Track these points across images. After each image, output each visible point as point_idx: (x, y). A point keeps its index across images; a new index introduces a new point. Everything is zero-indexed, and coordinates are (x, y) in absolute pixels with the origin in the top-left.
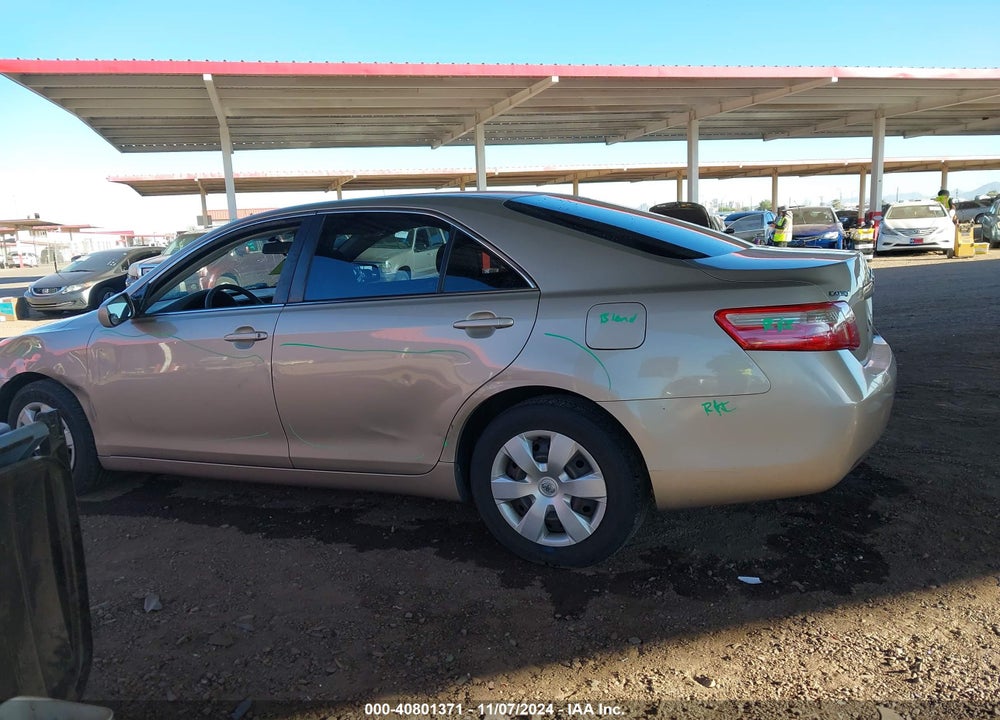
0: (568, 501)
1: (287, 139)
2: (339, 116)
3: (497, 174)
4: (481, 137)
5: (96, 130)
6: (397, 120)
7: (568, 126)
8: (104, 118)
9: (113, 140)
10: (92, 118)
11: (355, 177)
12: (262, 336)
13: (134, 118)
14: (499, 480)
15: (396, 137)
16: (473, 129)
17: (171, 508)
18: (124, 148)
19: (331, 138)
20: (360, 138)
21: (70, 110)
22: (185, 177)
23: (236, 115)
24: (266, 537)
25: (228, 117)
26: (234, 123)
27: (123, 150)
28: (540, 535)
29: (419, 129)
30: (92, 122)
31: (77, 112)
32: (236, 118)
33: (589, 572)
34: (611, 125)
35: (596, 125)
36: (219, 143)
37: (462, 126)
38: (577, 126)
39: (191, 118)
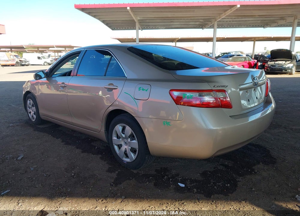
0: (130, 148)
1: (158, 26)
2: (172, 19)
3: (226, 38)
4: (216, 26)
5: (105, 24)
6: (191, 20)
7: (249, 22)
8: (106, 21)
9: (110, 27)
10: (103, 21)
11: (180, 38)
12: (66, 86)
13: (114, 20)
14: (115, 138)
15: (190, 26)
16: (214, 23)
17: (54, 132)
18: (113, 29)
19: (170, 26)
20: (179, 26)
21: (97, 19)
22: (131, 38)
23: (141, 19)
24: (66, 144)
25: (139, 20)
26: (141, 22)
27: (113, 30)
28: (123, 157)
29: (197, 23)
30: (103, 22)
31: (99, 19)
32: (142, 20)
33: (135, 172)
34: (265, 21)
35: (259, 22)
36: (135, 27)
37: (211, 22)
38: (252, 22)
39: (129, 20)
